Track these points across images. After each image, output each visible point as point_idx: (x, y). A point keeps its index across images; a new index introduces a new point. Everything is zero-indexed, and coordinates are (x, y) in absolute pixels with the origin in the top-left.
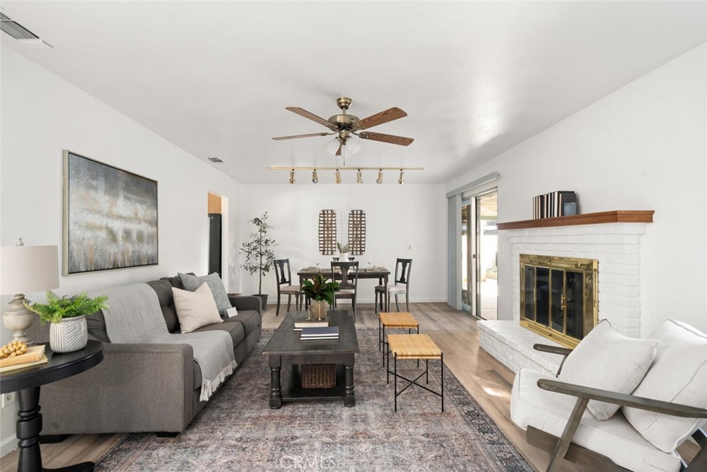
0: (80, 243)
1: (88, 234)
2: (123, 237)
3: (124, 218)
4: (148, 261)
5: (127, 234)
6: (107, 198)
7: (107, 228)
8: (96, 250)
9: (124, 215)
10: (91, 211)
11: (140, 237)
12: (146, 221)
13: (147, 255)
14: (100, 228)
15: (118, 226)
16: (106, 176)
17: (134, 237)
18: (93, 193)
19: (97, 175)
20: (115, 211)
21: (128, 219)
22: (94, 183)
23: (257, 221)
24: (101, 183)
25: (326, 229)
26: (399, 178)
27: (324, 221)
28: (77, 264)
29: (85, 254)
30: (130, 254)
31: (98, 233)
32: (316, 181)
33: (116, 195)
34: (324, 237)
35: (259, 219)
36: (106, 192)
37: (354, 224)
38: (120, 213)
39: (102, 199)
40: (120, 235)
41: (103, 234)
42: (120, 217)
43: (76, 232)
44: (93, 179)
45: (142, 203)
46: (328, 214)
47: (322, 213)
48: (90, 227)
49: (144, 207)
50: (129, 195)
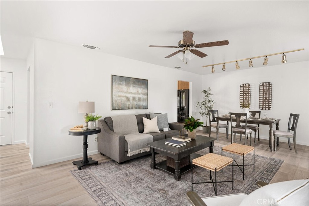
0: (116, 101)
1: (119, 98)
2: (132, 99)
3: (133, 93)
4: (143, 108)
5: (134, 98)
6: (126, 87)
7: (126, 96)
8: (122, 103)
9: (133, 92)
10: (120, 91)
11: (140, 99)
12: (142, 94)
13: (143, 105)
14: (123, 97)
15: (130, 96)
16: (126, 80)
17: (137, 99)
18: (121, 86)
19: (122, 81)
20: (129, 91)
21: (135, 93)
22: (121, 83)
23: (205, 92)
24: (124, 83)
25: (245, 95)
26: (282, 60)
27: (244, 90)
28: (115, 107)
29: (118, 105)
30: (135, 105)
31: (123, 98)
32: (224, 70)
33: (130, 86)
34: (243, 99)
35: (205, 91)
36: (125, 85)
37: (264, 91)
38: (131, 92)
39: (124, 88)
40: (131, 98)
41: (124, 99)
42: (131, 93)
43: (114, 98)
44: (121, 82)
45: (140, 88)
46: (246, 86)
47: (242, 85)
48: (119, 96)
49: (142, 89)
50: (135, 86)
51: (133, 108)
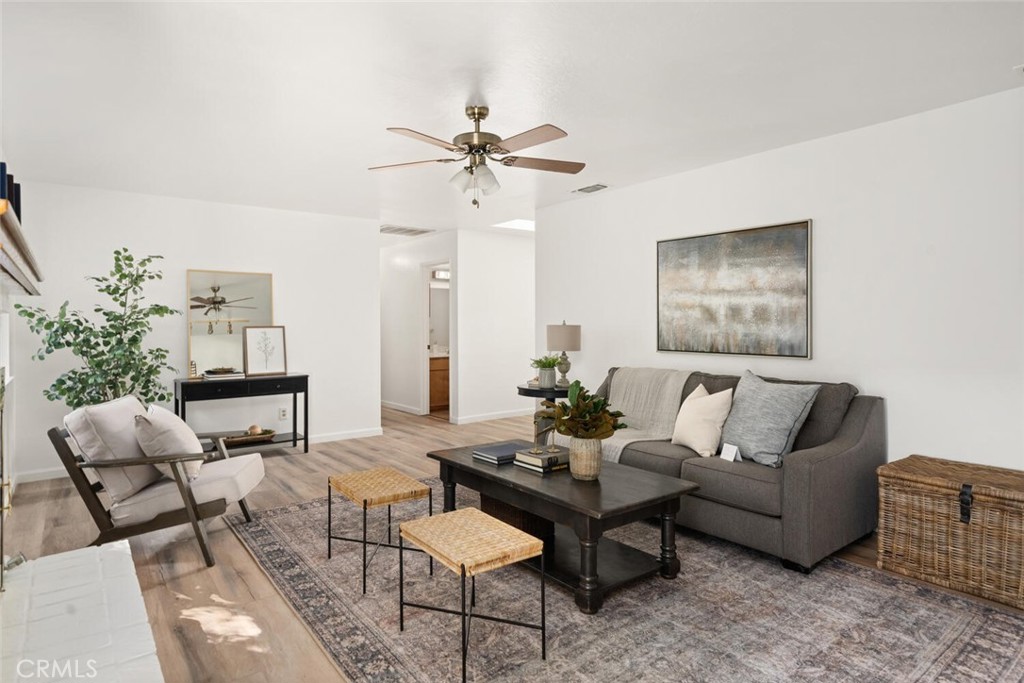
0: (670, 323)
1: (678, 314)
2: (726, 316)
3: (729, 292)
4: (780, 350)
5: (735, 312)
6: (701, 272)
7: (701, 306)
8: (688, 329)
9: (728, 288)
10: (680, 291)
11: (761, 314)
12: (775, 290)
13: (778, 340)
14: (692, 307)
15: (719, 304)
16: (700, 249)
17: (748, 314)
18: (683, 272)
19: (688, 252)
20: (713, 285)
21: (739, 292)
22: (685, 261)
24: (694, 259)
28: (666, 342)
29: (674, 334)
30: (740, 337)
31: (690, 312)
33: (717, 267)
36: (701, 266)
38: (721, 286)
39: (696, 276)
40: (722, 313)
41: (697, 314)
42: (722, 291)
43: (665, 312)
44: (684, 256)
45: (765, 265)
48: (679, 307)
49: (771, 269)
50: (739, 261)
51: (729, 349)
